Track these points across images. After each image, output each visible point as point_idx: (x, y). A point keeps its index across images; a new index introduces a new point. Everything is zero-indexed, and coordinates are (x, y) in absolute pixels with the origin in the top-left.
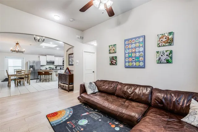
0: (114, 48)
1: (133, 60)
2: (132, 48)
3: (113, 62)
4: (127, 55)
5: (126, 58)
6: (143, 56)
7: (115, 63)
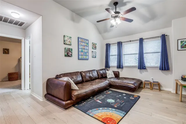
0: (70, 40)
1: (84, 54)
2: (83, 46)
3: (69, 54)
4: (80, 50)
5: (80, 52)
6: (88, 53)
7: (71, 55)
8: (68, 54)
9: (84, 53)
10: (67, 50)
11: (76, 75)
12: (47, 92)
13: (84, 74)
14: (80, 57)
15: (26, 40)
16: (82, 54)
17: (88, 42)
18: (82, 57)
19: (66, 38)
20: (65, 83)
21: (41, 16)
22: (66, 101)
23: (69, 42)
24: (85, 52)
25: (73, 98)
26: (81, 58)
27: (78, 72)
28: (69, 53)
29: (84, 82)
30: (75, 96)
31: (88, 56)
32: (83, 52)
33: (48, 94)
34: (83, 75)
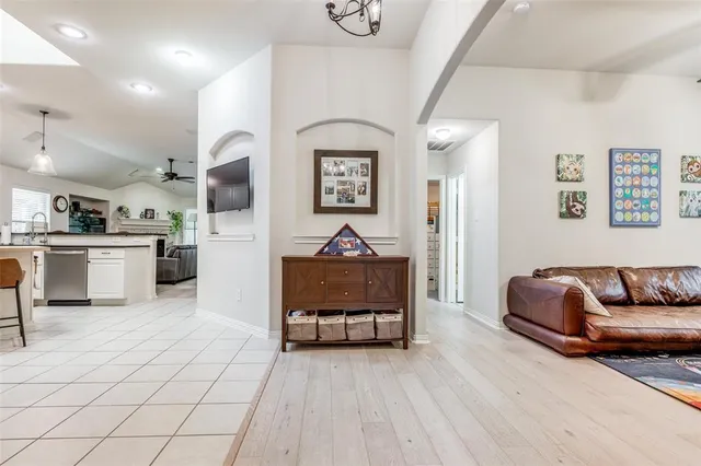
0: (577, 166)
1: (636, 205)
2: (632, 175)
4: (619, 192)
5: (617, 199)
6: (658, 199)
7: (582, 211)
8: (572, 209)
9: (636, 202)
10: (568, 198)
11: (599, 276)
12: (509, 310)
13: (634, 278)
14: (619, 217)
15: (449, 180)
16: (629, 205)
17: (659, 159)
18: (628, 217)
19: (564, 163)
20: (566, 289)
21: (497, 123)
22: (570, 335)
23: (574, 173)
24: (640, 198)
25: (590, 335)
26: (624, 221)
27: (610, 269)
28: (574, 206)
29: (632, 304)
30: (596, 328)
31: (659, 211)
32: (632, 199)
33: (512, 314)
34: (628, 281)
